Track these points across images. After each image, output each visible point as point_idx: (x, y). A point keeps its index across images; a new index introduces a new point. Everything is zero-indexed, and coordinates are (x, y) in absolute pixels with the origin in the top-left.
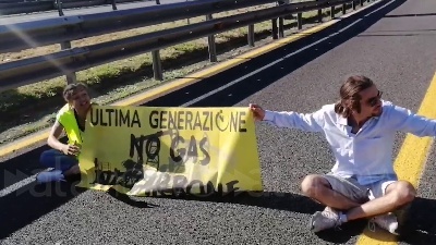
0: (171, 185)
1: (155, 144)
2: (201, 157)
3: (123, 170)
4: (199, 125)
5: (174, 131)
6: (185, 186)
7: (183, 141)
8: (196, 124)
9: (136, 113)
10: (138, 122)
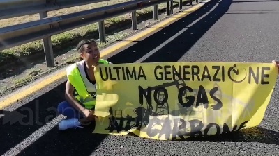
0: (188, 128)
1: (162, 93)
2: (212, 103)
3: (134, 115)
4: (209, 76)
5: (180, 82)
6: (203, 129)
7: (191, 90)
8: (204, 76)
9: (141, 68)
10: (144, 76)
